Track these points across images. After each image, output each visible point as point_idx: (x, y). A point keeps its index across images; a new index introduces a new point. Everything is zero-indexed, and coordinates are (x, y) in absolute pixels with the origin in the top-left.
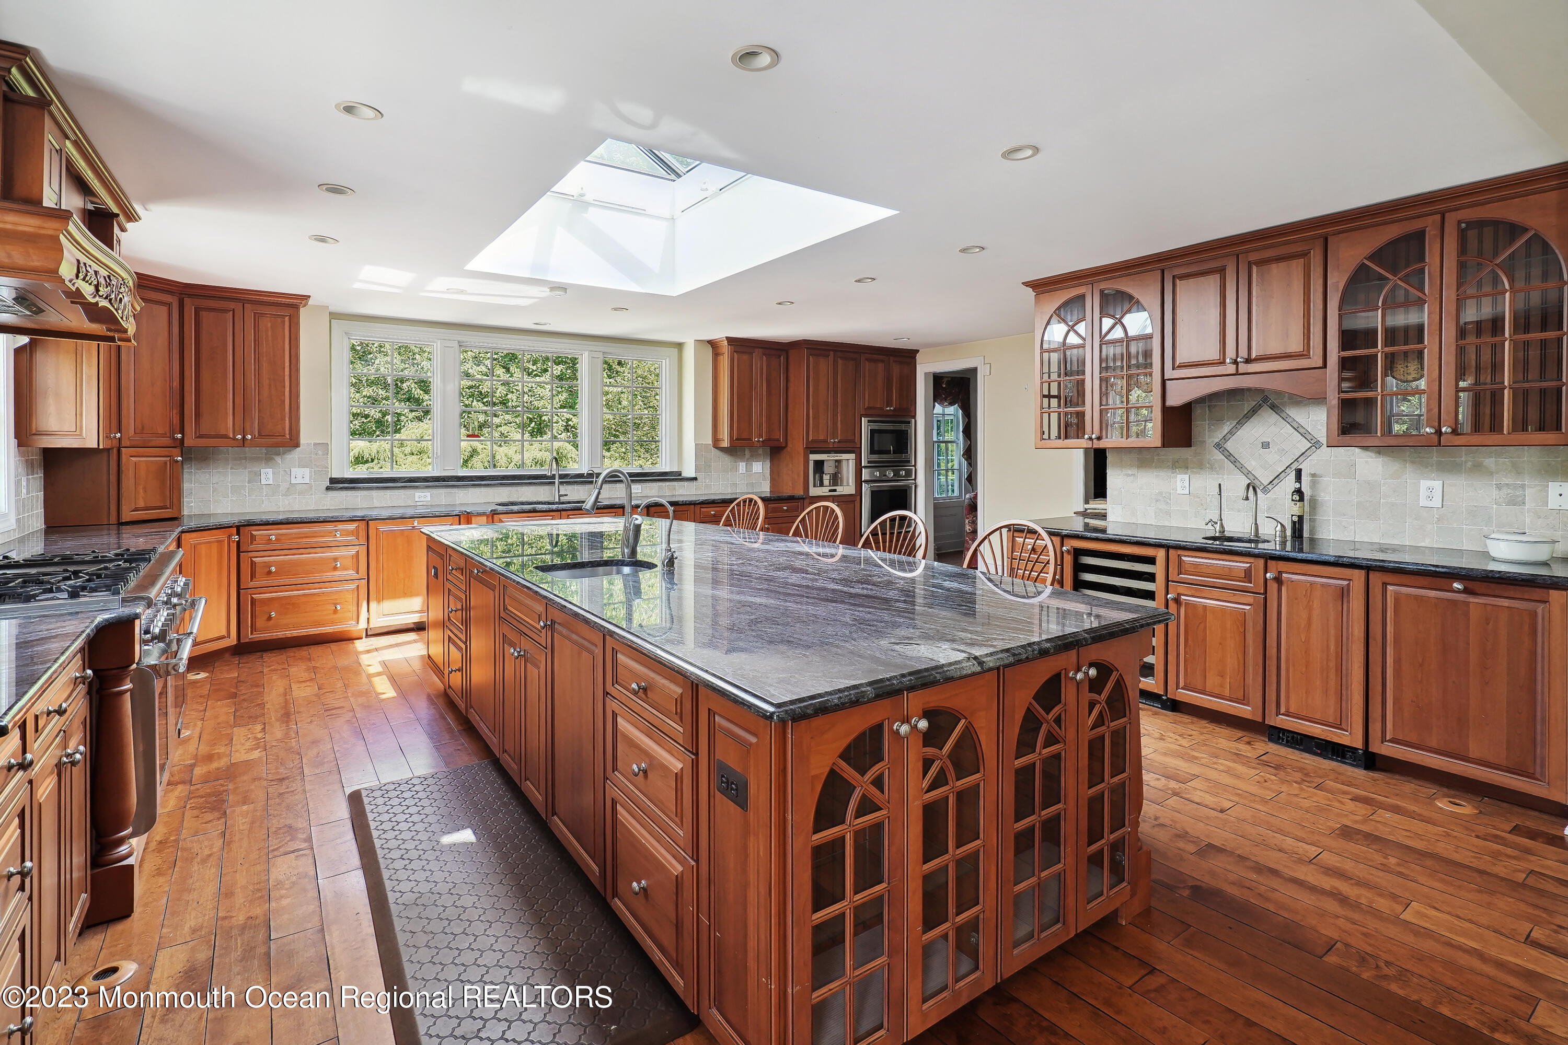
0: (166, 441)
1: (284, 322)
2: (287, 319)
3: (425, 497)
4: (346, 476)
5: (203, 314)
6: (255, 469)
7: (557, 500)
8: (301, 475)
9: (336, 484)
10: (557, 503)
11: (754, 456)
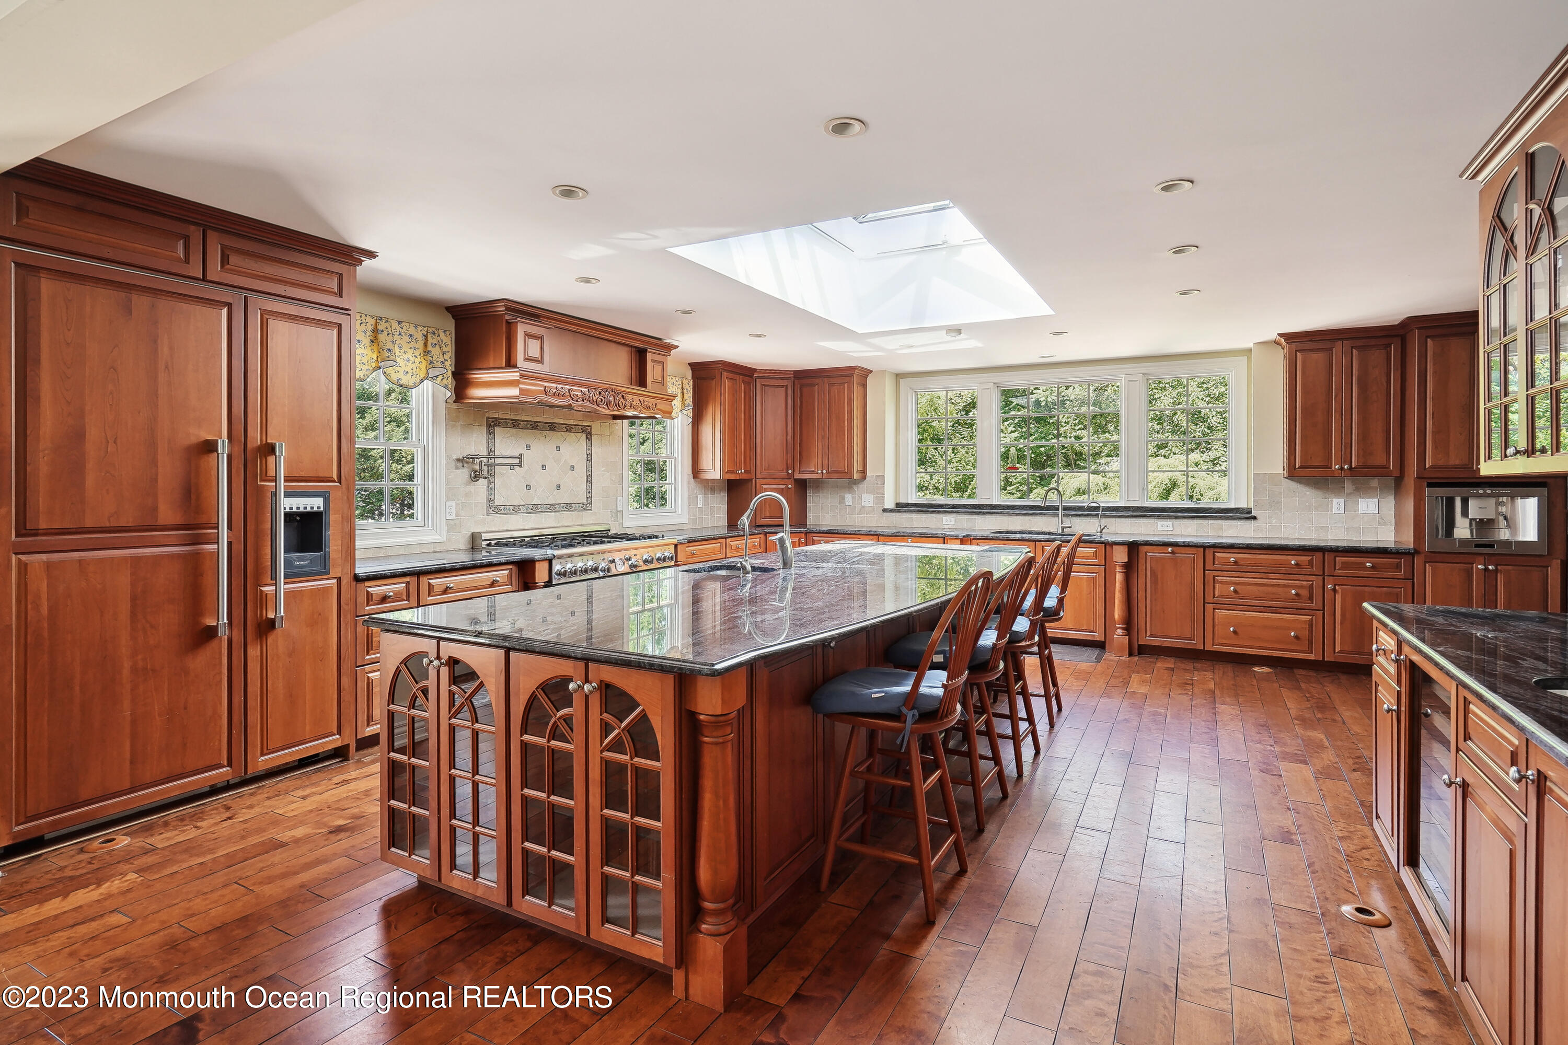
0: (784, 474)
1: (844, 388)
2: (846, 385)
3: (951, 521)
4: (910, 501)
5: (804, 389)
6: (842, 494)
7: (1060, 532)
8: (868, 499)
9: (901, 507)
10: (1060, 535)
11: (1362, 490)
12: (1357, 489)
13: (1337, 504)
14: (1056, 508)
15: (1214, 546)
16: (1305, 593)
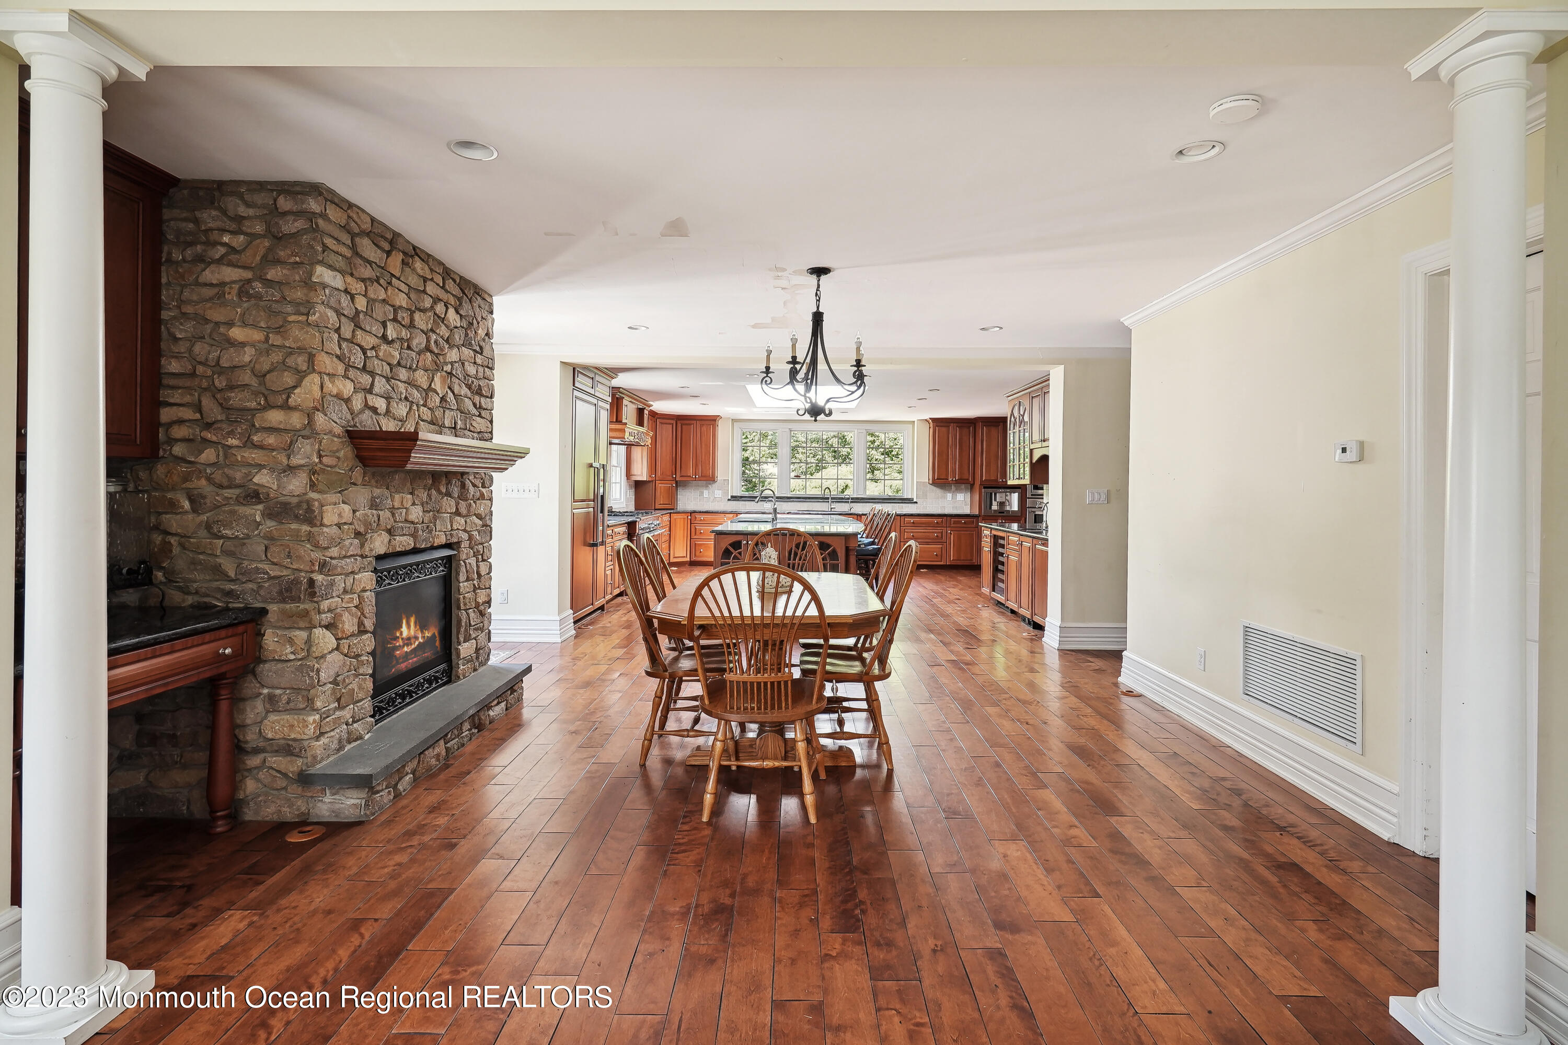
0: (671, 479)
1: (711, 427)
4: (738, 495)
5: (684, 426)
6: (701, 491)
7: (830, 511)
8: (718, 493)
9: (734, 498)
11: (958, 490)
12: (956, 489)
13: (949, 496)
14: (828, 498)
15: (905, 515)
16: (940, 535)
